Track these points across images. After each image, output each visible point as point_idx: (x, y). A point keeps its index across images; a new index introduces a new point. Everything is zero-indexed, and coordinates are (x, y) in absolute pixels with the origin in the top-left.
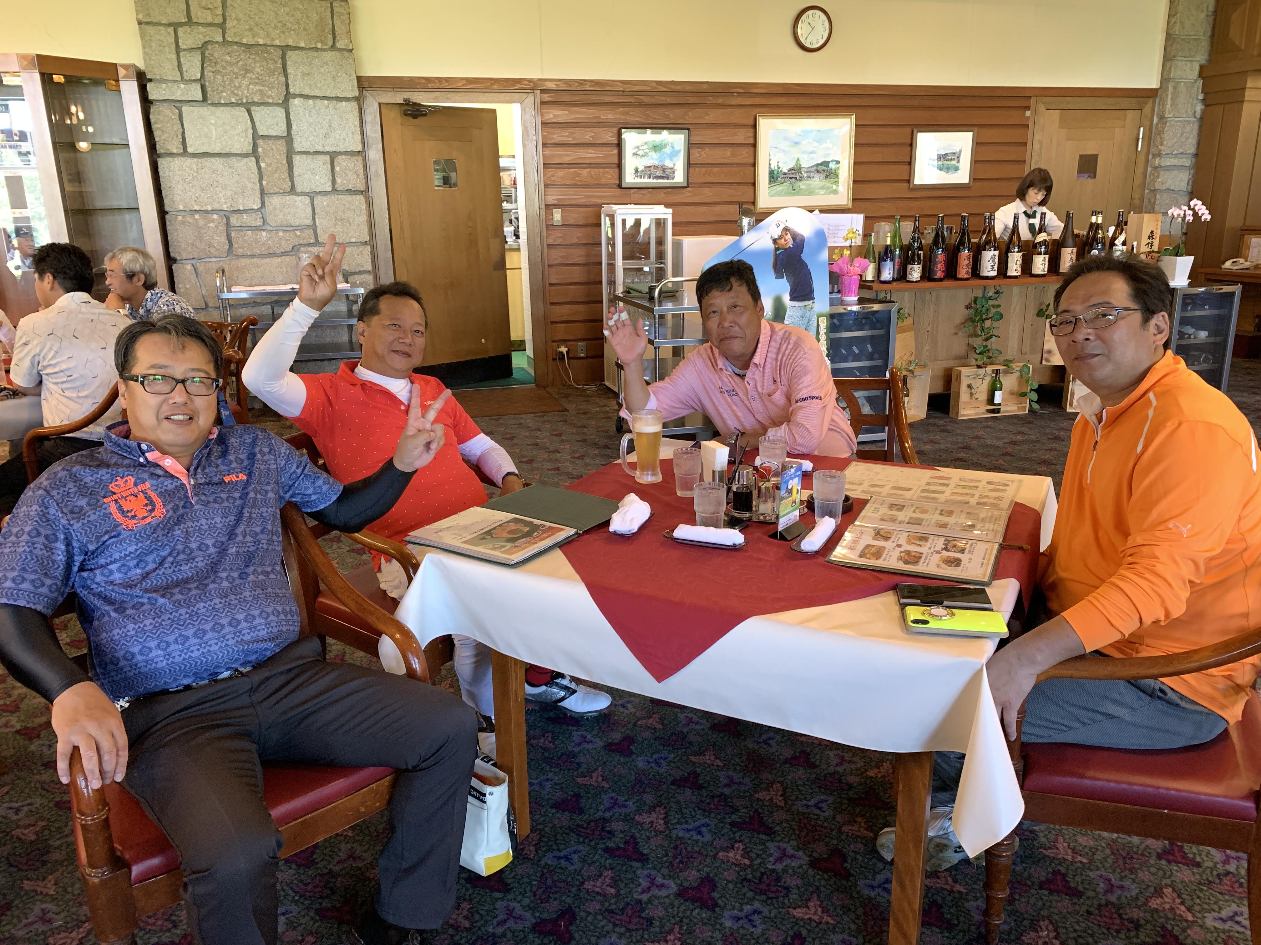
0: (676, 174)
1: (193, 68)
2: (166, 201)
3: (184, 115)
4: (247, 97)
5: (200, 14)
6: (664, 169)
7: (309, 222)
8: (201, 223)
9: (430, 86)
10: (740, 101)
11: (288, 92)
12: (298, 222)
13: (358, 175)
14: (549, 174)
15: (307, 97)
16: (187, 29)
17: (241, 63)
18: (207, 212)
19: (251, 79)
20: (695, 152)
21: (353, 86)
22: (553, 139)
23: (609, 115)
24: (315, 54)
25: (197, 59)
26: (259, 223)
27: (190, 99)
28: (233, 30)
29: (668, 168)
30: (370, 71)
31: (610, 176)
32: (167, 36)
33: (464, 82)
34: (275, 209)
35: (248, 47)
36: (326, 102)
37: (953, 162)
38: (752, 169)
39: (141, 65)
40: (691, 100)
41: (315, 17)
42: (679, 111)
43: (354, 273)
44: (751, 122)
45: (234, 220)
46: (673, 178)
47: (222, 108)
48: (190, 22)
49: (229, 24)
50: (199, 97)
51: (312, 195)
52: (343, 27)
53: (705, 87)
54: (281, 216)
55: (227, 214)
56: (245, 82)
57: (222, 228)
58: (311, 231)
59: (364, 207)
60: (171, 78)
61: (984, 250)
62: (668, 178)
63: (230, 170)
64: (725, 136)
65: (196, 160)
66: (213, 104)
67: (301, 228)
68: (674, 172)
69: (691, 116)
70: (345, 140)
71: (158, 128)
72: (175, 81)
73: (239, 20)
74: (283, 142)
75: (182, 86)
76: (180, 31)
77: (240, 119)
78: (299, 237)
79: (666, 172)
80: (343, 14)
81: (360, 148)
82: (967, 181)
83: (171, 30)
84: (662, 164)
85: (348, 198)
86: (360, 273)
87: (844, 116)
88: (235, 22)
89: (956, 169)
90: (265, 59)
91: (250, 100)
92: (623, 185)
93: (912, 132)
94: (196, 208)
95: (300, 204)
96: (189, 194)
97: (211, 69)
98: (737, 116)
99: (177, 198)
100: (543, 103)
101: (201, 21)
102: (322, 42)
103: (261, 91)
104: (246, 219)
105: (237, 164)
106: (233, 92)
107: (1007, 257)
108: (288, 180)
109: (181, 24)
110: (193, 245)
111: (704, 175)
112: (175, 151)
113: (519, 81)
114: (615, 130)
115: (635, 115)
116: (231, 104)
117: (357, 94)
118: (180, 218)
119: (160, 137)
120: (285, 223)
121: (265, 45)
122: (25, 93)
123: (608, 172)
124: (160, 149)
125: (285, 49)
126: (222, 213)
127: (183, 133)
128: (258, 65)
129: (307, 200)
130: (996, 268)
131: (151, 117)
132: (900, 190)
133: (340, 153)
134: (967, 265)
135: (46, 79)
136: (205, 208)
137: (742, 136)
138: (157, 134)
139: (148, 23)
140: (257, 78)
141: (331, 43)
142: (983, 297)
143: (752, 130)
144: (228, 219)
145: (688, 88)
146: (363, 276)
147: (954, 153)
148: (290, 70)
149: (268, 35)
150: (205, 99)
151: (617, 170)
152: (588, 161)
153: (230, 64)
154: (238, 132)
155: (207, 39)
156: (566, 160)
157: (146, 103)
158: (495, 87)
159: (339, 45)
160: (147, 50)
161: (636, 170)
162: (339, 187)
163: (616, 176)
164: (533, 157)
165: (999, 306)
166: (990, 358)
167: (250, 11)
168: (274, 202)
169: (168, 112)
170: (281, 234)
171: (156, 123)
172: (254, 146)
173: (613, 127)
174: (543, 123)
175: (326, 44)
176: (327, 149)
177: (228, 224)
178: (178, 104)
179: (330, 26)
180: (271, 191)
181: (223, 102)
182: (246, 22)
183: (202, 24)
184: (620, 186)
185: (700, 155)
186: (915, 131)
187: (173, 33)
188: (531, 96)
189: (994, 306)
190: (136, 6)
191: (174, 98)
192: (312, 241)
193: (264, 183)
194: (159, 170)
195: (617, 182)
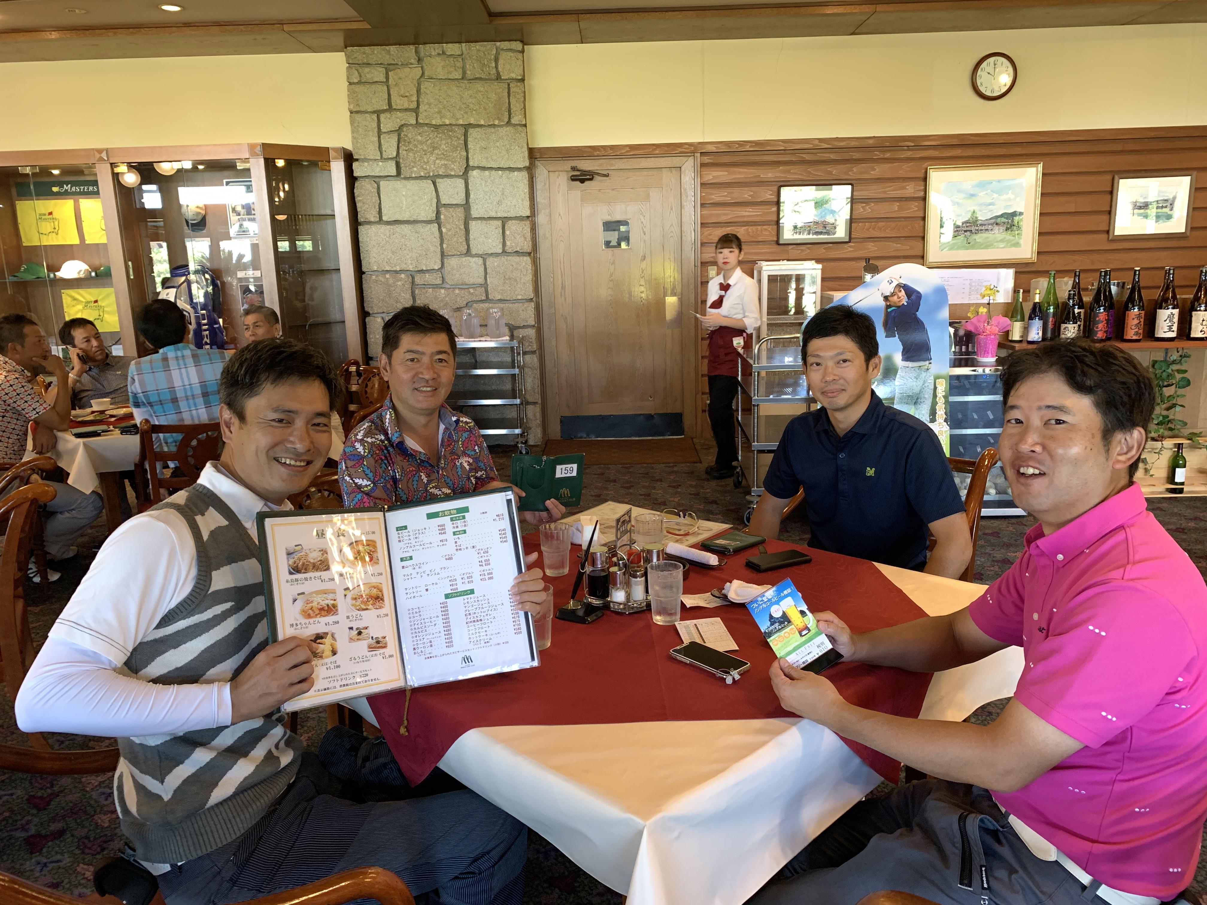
0: (837, 230)
1: (390, 146)
2: (364, 263)
3: (381, 189)
4: (433, 171)
5: (398, 101)
6: (825, 225)
7: (481, 281)
8: (391, 281)
9: (596, 154)
10: (909, 154)
11: (468, 165)
12: (472, 281)
13: (525, 238)
14: (706, 233)
15: (483, 168)
16: (388, 115)
17: (429, 142)
18: (396, 272)
19: (438, 154)
20: (859, 207)
21: (524, 157)
22: (713, 199)
23: (769, 174)
24: (493, 130)
25: (394, 139)
26: (439, 281)
27: (387, 174)
28: (425, 114)
29: (829, 224)
30: (543, 142)
31: (768, 233)
32: (371, 121)
33: (628, 149)
34: (453, 269)
35: (437, 127)
36: (500, 172)
37: (1164, 210)
38: (922, 223)
39: (349, 146)
40: (857, 156)
41: (493, 96)
42: (842, 167)
43: (519, 327)
44: (922, 175)
45: (418, 279)
46: (834, 234)
47: (412, 182)
48: (390, 108)
49: (422, 108)
50: (394, 172)
51: (484, 257)
52: (518, 105)
53: (871, 142)
54: (457, 276)
55: (413, 273)
56: (433, 158)
57: (408, 286)
58: (483, 289)
59: (530, 267)
60: (372, 158)
61: (1161, 308)
62: (828, 233)
63: (416, 235)
64: (893, 191)
65: (389, 227)
66: (406, 178)
67: (474, 286)
68: (835, 228)
69: (856, 171)
70: (515, 206)
71: (360, 201)
72: (375, 160)
73: (429, 104)
74: (461, 210)
75: (381, 164)
76: (382, 117)
77: (427, 191)
78: (472, 294)
79: (826, 227)
80: (518, 93)
81: (528, 213)
82: (1183, 230)
83: (375, 116)
84: (822, 220)
85: (517, 259)
86: (524, 327)
87: (1030, 165)
88: (427, 106)
89: (1169, 217)
90: (450, 137)
91: (436, 174)
92: (781, 242)
93: (1113, 179)
94: (388, 268)
95: (474, 265)
96: (382, 256)
97: (405, 148)
98: (905, 170)
99: (372, 260)
100: (703, 165)
101: (399, 107)
102: (499, 119)
103: (446, 165)
104: (428, 278)
105: (422, 230)
106: (422, 167)
107: (1191, 316)
108: (464, 243)
109: (384, 111)
110: (383, 300)
111: (868, 229)
112: (372, 220)
113: (680, 145)
114: (775, 188)
115: (796, 172)
116: (420, 178)
117: (528, 164)
118: (374, 277)
119: (361, 208)
120: (460, 282)
121: (450, 124)
122: (252, 175)
123: (766, 229)
124: (361, 219)
125: (467, 127)
126: (409, 273)
127: (380, 203)
128: (444, 142)
129: (480, 261)
130: (1175, 328)
131: (355, 191)
132: (1099, 242)
133: (511, 218)
134: (1136, 325)
135: (269, 163)
136: (394, 269)
137: (911, 189)
138: (359, 205)
139: (357, 112)
140: (443, 154)
141: (506, 120)
142: (1165, 361)
143: (923, 183)
144: (413, 278)
145: (853, 144)
146: (526, 330)
147: (1166, 200)
148: (470, 145)
149: (454, 116)
150: (399, 173)
151: (775, 227)
152: (745, 219)
153: (421, 143)
154: (425, 201)
155: (403, 122)
156: (723, 219)
157: (351, 180)
158: (657, 152)
159: (513, 121)
160: (355, 135)
161: (795, 227)
162: (508, 249)
163: (774, 233)
164: (690, 216)
165: (1186, 371)
166: (1171, 429)
167: (440, 96)
168: (452, 263)
169: (368, 186)
170: (457, 291)
171: (358, 196)
172: (437, 213)
173: (772, 186)
174: (702, 184)
175: (503, 122)
176: (499, 215)
177: (413, 282)
178: (377, 179)
179: (507, 105)
180: (450, 253)
181: (414, 176)
182: (436, 105)
183: (400, 110)
184: (778, 243)
185: (865, 210)
186: (1116, 177)
187: (376, 119)
188: (691, 160)
189: (1179, 371)
190: (349, 98)
191: (373, 174)
192: (483, 298)
193: (445, 246)
194: (359, 236)
195: (775, 239)
